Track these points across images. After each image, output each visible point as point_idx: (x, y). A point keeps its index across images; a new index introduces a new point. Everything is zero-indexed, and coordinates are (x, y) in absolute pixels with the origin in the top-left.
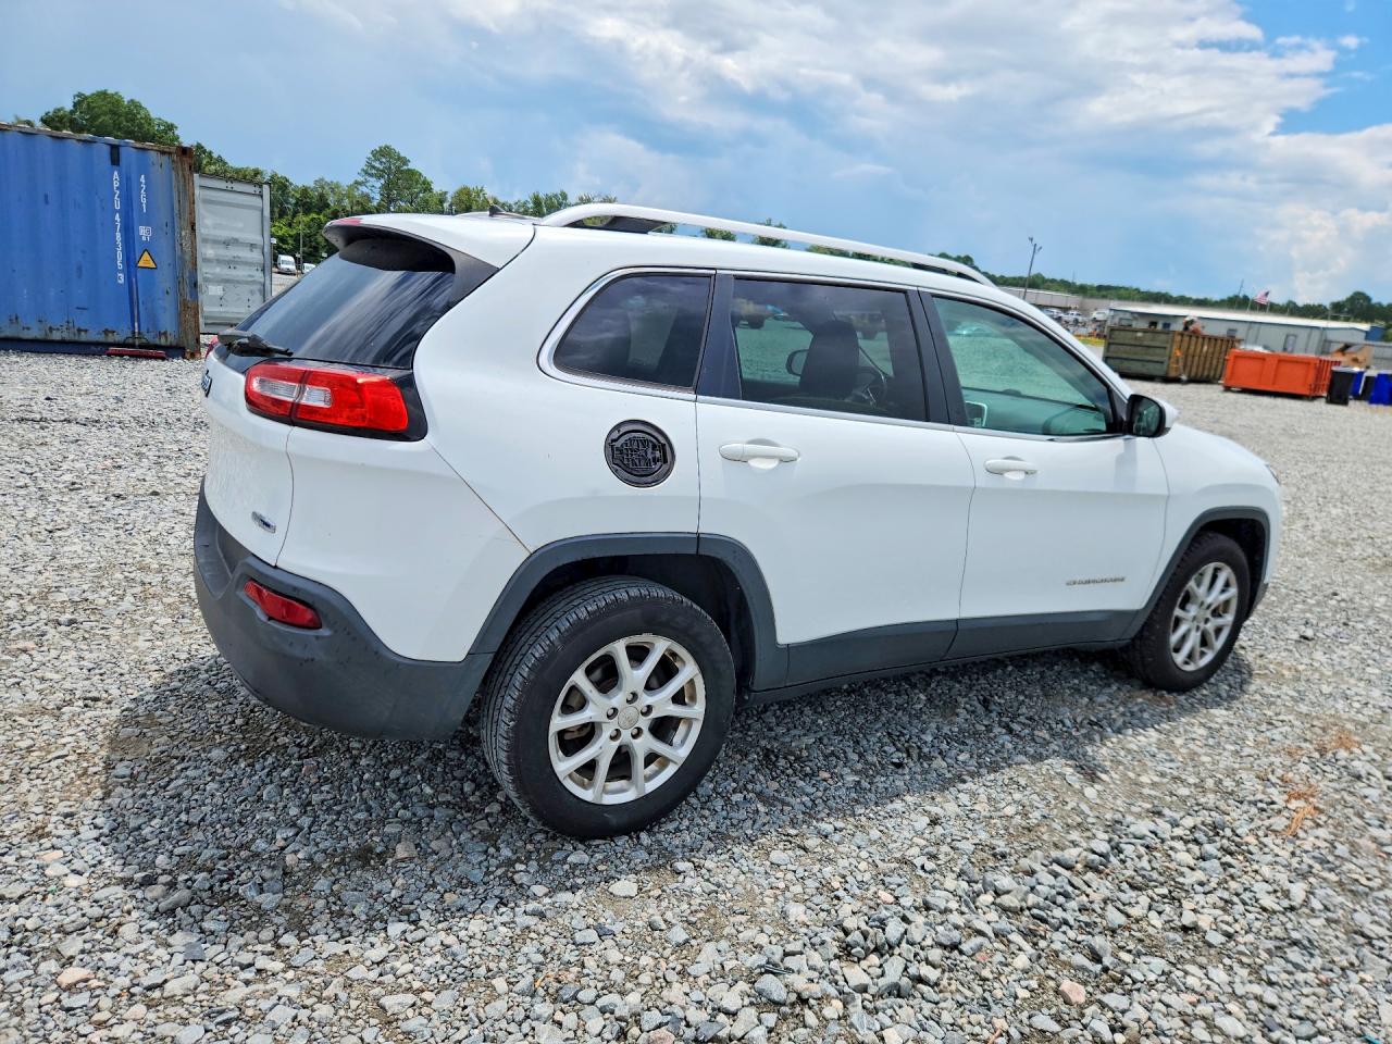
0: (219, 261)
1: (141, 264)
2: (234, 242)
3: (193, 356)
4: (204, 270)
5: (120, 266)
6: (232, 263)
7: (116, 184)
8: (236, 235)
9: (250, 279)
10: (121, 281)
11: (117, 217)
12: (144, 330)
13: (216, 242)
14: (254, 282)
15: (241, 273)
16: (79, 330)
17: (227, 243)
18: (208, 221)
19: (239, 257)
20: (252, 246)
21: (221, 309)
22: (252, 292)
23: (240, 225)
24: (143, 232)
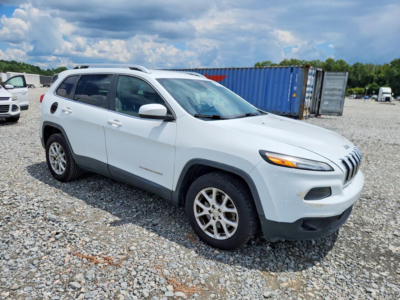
0: (329, 95)
1: (293, 96)
2: (334, 89)
3: (301, 119)
4: (324, 98)
5: (289, 97)
6: (333, 95)
7: (291, 77)
8: (335, 87)
9: (337, 100)
10: (288, 100)
11: (290, 85)
12: (291, 113)
13: (329, 90)
14: (338, 100)
15: (335, 98)
16: (278, 112)
17: (332, 90)
18: (328, 84)
19: (335, 94)
20: (340, 90)
21: (327, 108)
22: (337, 103)
23: (337, 84)
24: (295, 88)
